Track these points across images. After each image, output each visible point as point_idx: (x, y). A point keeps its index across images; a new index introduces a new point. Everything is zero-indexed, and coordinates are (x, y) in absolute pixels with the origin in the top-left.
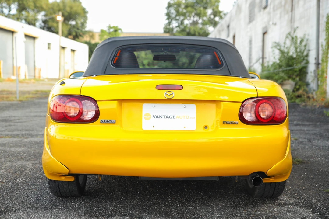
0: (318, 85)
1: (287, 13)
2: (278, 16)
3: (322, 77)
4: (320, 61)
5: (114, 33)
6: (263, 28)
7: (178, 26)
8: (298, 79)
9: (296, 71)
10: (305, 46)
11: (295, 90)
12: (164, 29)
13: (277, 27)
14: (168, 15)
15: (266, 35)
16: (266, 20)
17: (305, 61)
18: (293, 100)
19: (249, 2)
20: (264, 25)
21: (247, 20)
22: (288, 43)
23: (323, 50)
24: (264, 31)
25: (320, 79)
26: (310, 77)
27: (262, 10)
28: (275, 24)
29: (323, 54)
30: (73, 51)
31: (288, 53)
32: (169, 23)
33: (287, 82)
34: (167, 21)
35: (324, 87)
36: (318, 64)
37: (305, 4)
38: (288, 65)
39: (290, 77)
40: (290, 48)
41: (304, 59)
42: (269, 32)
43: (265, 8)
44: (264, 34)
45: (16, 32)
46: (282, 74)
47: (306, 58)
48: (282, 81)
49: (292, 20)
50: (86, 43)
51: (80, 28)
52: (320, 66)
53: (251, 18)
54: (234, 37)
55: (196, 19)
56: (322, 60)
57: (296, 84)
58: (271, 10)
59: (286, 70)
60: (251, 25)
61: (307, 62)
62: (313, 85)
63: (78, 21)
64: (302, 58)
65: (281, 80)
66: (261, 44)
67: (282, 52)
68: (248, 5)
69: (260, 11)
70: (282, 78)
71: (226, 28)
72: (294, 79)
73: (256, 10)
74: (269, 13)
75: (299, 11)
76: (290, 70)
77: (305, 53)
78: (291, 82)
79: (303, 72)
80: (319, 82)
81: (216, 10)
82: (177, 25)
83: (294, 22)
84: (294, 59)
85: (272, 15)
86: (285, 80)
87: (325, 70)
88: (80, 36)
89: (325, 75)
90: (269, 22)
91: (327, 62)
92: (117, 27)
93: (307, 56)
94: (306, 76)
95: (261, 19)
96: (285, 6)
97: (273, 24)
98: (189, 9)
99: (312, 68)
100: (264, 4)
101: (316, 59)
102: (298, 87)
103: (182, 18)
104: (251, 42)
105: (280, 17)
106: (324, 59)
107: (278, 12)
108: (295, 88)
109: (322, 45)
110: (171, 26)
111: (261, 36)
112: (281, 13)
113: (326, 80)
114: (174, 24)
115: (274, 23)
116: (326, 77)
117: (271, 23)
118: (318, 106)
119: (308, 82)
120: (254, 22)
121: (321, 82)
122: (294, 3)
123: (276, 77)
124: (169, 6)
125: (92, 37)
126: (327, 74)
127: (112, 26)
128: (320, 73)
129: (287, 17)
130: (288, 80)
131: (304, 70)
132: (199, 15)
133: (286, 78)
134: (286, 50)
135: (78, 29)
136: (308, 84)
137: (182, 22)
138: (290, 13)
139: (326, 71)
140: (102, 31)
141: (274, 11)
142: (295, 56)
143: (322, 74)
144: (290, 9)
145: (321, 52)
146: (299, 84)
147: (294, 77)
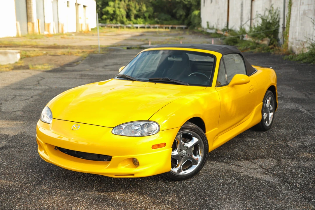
0: (284, 41)
4: (285, 26)
8: (272, 37)
9: (272, 32)
10: (278, 15)
11: (270, 44)
17: (277, 25)
18: (268, 51)
22: (267, 13)
23: (287, 19)
25: (285, 37)
26: (280, 36)
29: (287, 22)
31: (266, 20)
35: (287, 42)
36: (284, 28)
38: (267, 28)
39: (267, 36)
40: (268, 16)
44: (252, 1)
46: (262, 34)
47: (278, 23)
48: (262, 39)
56: (287, 26)
57: (271, 41)
59: (265, 32)
61: (279, 26)
62: (281, 41)
64: (275, 23)
65: (262, 38)
67: (263, 20)
70: (262, 36)
72: (270, 37)
76: (268, 31)
77: (277, 20)
78: (268, 39)
79: (276, 32)
84: (270, 24)
86: (264, 38)
87: (288, 32)
89: (288, 35)
91: (289, 27)
93: (279, 21)
94: (278, 35)
99: (281, 30)
101: (283, 25)
102: (272, 42)
104: (242, 5)
108: (270, 43)
109: (287, 16)
111: (250, 2)
113: (288, 38)
116: (288, 36)
118: (281, 54)
119: (279, 39)
121: (286, 39)
123: (259, 36)
126: (289, 34)
128: (285, 33)
130: (266, 38)
131: (277, 31)
133: (265, 36)
134: (265, 18)
136: (278, 40)
142: (271, 22)
143: (286, 35)
146: (273, 40)
147: (270, 35)
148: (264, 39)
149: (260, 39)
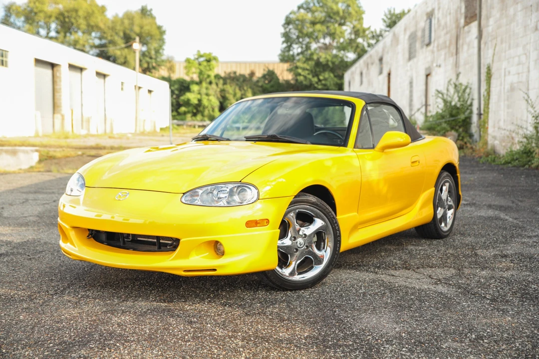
0: (480, 136)
1: (452, 55)
2: (443, 57)
3: (484, 128)
4: (482, 112)
5: (205, 63)
6: (427, 69)
7: (302, 53)
8: (461, 130)
9: (459, 122)
10: (469, 95)
12: (281, 57)
13: (441, 70)
14: (287, 36)
15: (429, 77)
16: (429, 59)
17: (468, 111)
19: (408, 33)
20: (427, 66)
21: (407, 56)
22: (452, 90)
23: (484, 100)
24: (428, 73)
25: (482, 130)
26: (474, 129)
27: (425, 47)
28: (440, 66)
29: (485, 105)
30: (150, 91)
31: (451, 103)
32: (289, 48)
33: (449, 133)
34: (285, 45)
35: (486, 138)
36: (480, 115)
37: (468, 49)
38: (452, 115)
39: (452, 128)
40: (453, 96)
41: (467, 109)
42: (433, 73)
43: (428, 44)
44: (427, 76)
45: (85, 69)
46: (444, 125)
47: (470, 108)
48: (445, 133)
49: (457, 65)
50: (164, 79)
51: (154, 56)
52: (482, 116)
53: (411, 56)
54: (389, 74)
55: (328, 40)
56: (484, 111)
57: (459, 136)
58: (435, 49)
59: (449, 121)
60: (411, 62)
61: (471, 112)
62: (476, 136)
63: (150, 45)
64: (466, 108)
65: (444, 131)
66: (424, 87)
67: (445, 101)
68: (407, 37)
69: (422, 47)
70: (444, 129)
71: (377, 61)
72: (457, 131)
73: (418, 45)
74: (433, 52)
75: (463, 55)
76: (453, 120)
77: (469, 103)
78: (454, 133)
79: (467, 123)
80: (482, 133)
81: (359, 26)
82: (300, 50)
83: (459, 67)
84: (458, 108)
85: (436, 54)
86: (448, 131)
87: (486, 120)
88: (154, 68)
89: (486, 125)
90: (432, 62)
91: (488, 113)
92: (210, 54)
93: (471, 105)
94: (470, 126)
95: (424, 57)
96: (449, 47)
97: (437, 66)
98: (318, 27)
99: (475, 118)
100: (427, 41)
101: (477, 109)
102: (460, 138)
103: (307, 40)
104: (411, 83)
105: (445, 59)
106: (486, 109)
107: (443, 52)
108: (458, 139)
109: (484, 96)
110: (291, 53)
111: (424, 77)
112: (445, 54)
113: (487, 131)
114: (296, 49)
115: (438, 64)
116: (487, 128)
117: (435, 65)
119: (472, 133)
120: (415, 60)
121: (483, 132)
122: (458, 46)
123: (439, 128)
124: (288, 22)
125: (171, 69)
126: (488, 125)
127: (202, 53)
128: (482, 124)
129: (451, 60)
130: (451, 131)
131: (468, 120)
132: (332, 35)
133: (449, 129)
134: (449, 99)
135: (151, 58)
136: (471, 136)
137: (308, 47)
138: (455, 57)
139: (488, 122)
140: (188, 61)
141: (438, 50)
142: (458, 105)
143: (484, 125)
144: (454, 51)
145: (482, 102)
146: (462, 135)
147: (457, 128)
148: (447, 134)
149: (442, 133)
